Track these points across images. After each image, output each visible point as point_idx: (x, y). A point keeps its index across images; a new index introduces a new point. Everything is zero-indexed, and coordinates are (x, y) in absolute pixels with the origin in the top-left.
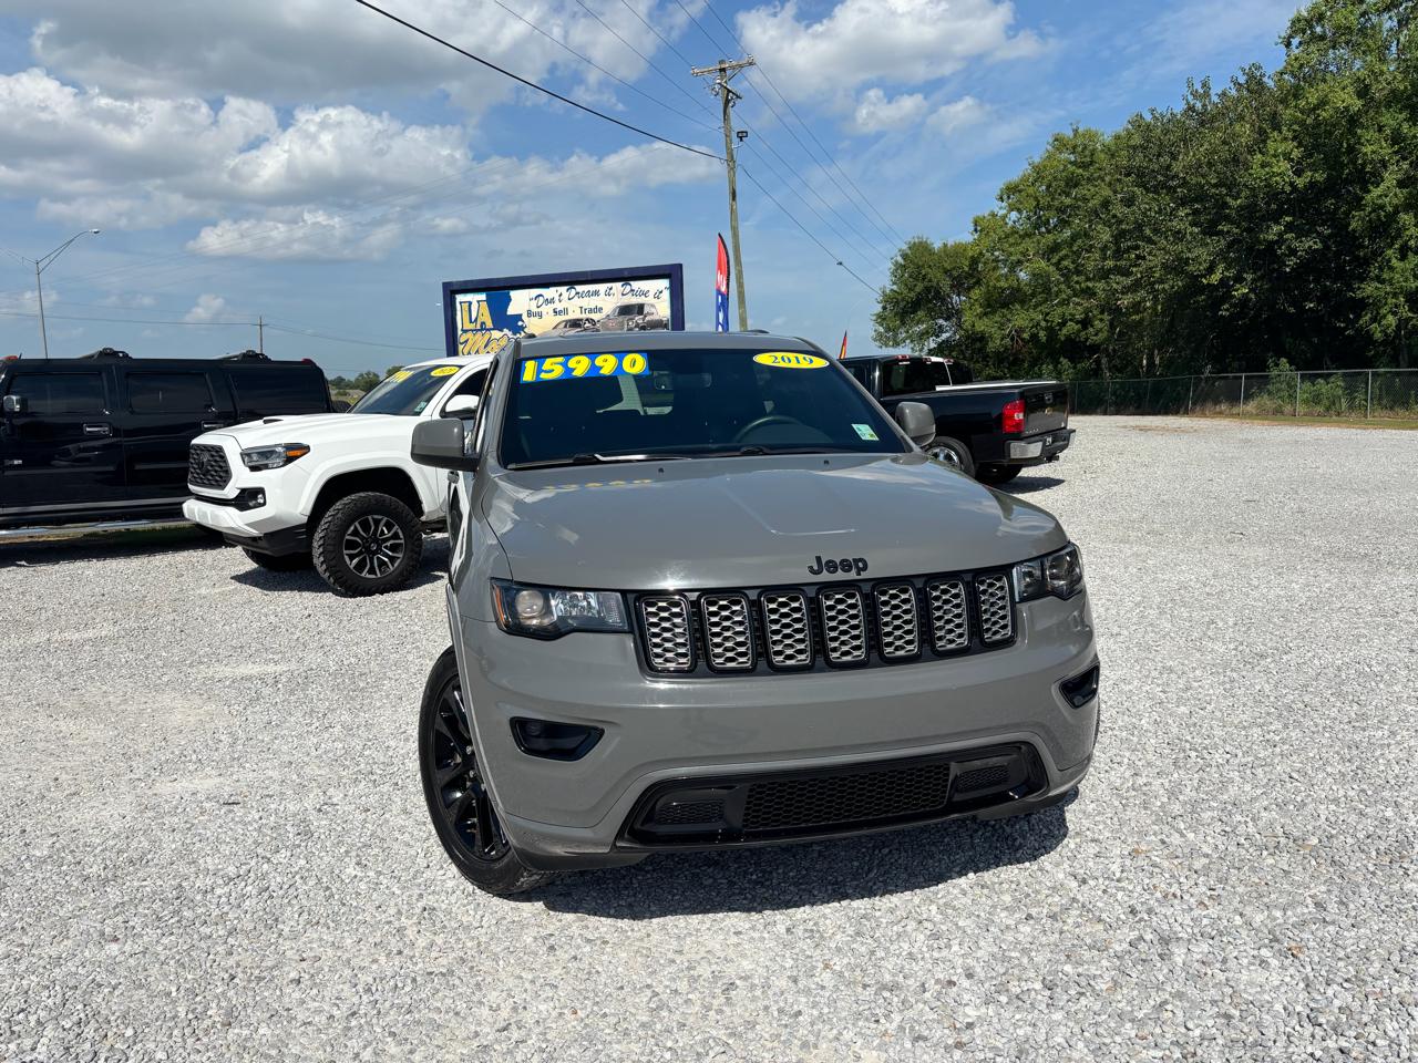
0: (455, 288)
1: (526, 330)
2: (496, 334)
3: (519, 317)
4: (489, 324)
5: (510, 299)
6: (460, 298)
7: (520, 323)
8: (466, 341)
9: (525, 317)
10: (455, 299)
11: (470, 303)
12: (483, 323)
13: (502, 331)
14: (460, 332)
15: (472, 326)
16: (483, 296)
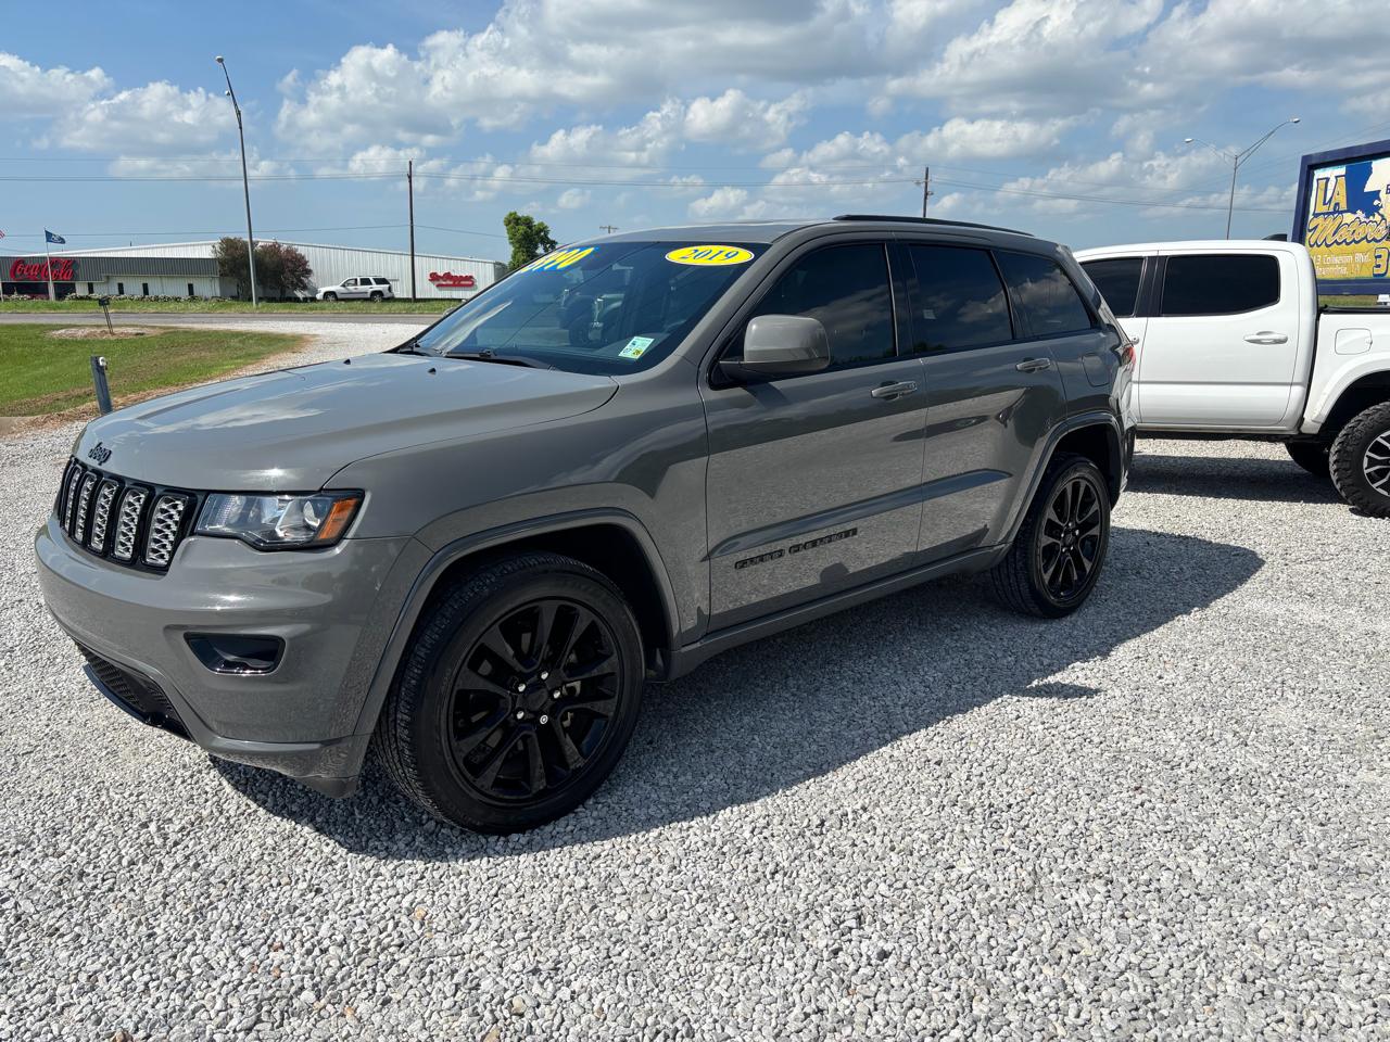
0: (1314, 162)
1: (1381, 211)
2: (1348, 217)
3: (1376, 194)
4: (1343, 206)
5: (1370, 172)
6: (1319, 174)
7: (1376, 202)
8: (1315, 228)
9: (1383, 195)
10: (1313, 175)
11: (1328, 179)
12: (1337, 204)
13: (1355, 213)
14: (1311, 217)
15: (1324, 209)
16: (1342, 170)
